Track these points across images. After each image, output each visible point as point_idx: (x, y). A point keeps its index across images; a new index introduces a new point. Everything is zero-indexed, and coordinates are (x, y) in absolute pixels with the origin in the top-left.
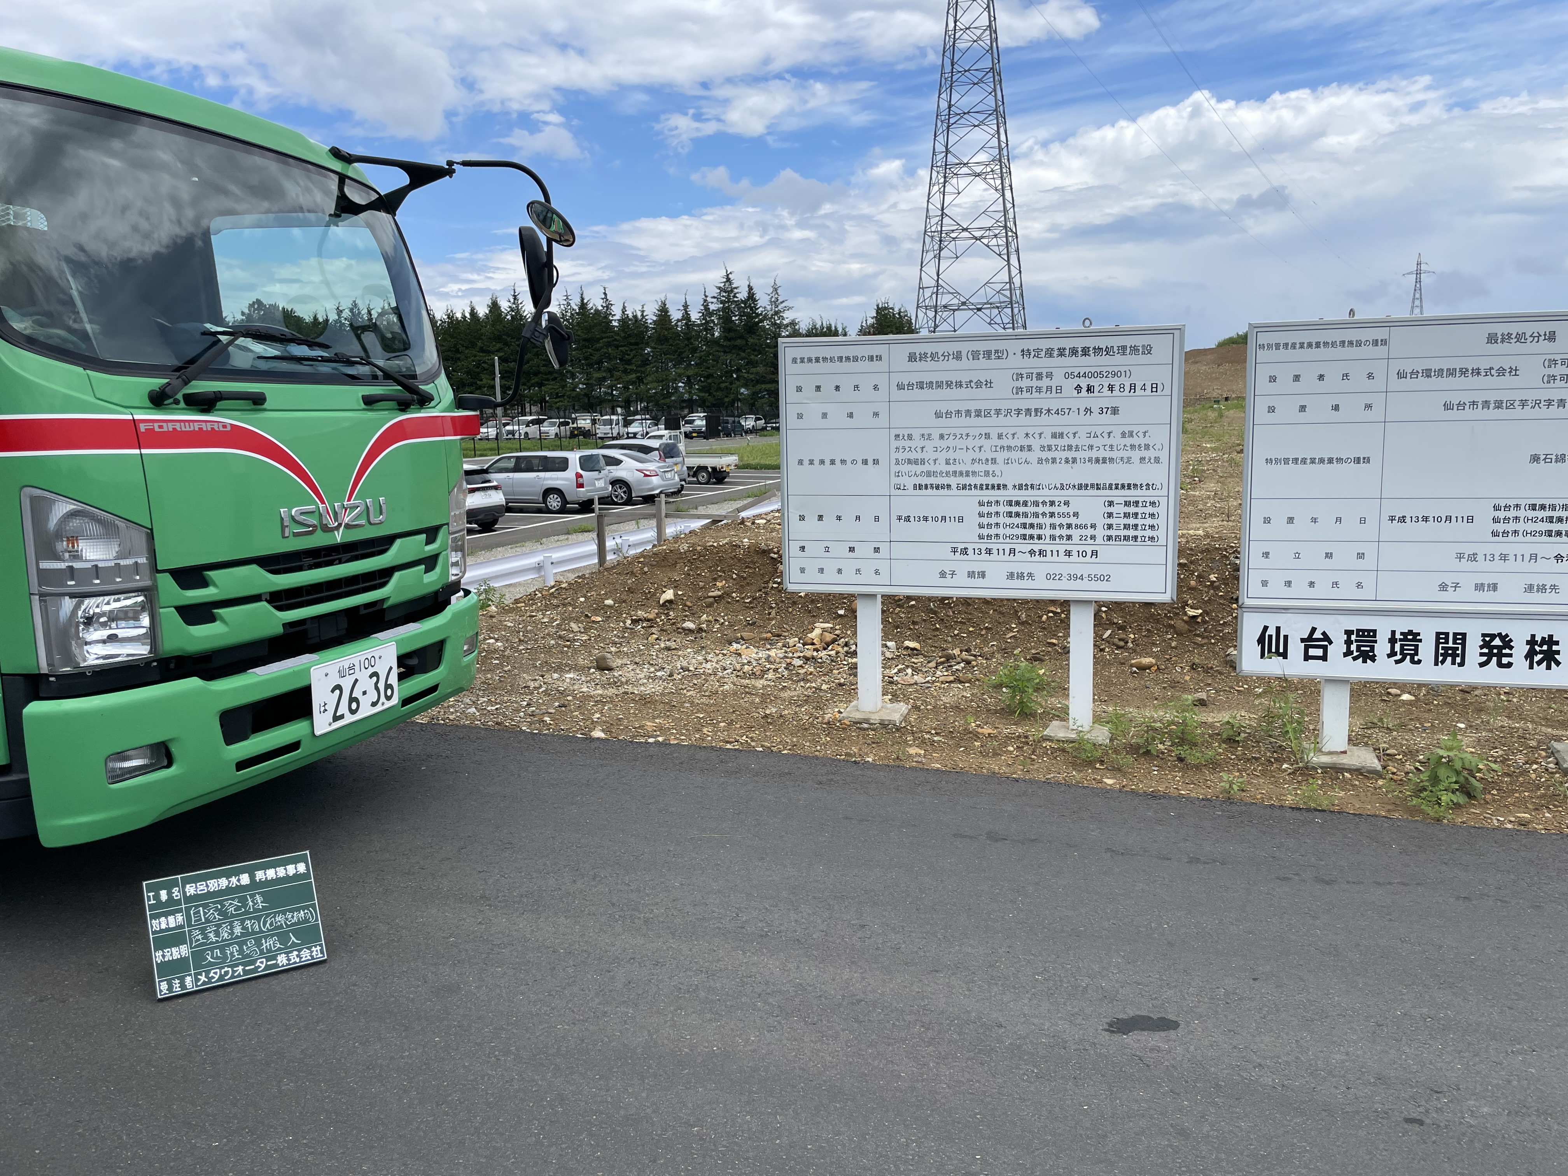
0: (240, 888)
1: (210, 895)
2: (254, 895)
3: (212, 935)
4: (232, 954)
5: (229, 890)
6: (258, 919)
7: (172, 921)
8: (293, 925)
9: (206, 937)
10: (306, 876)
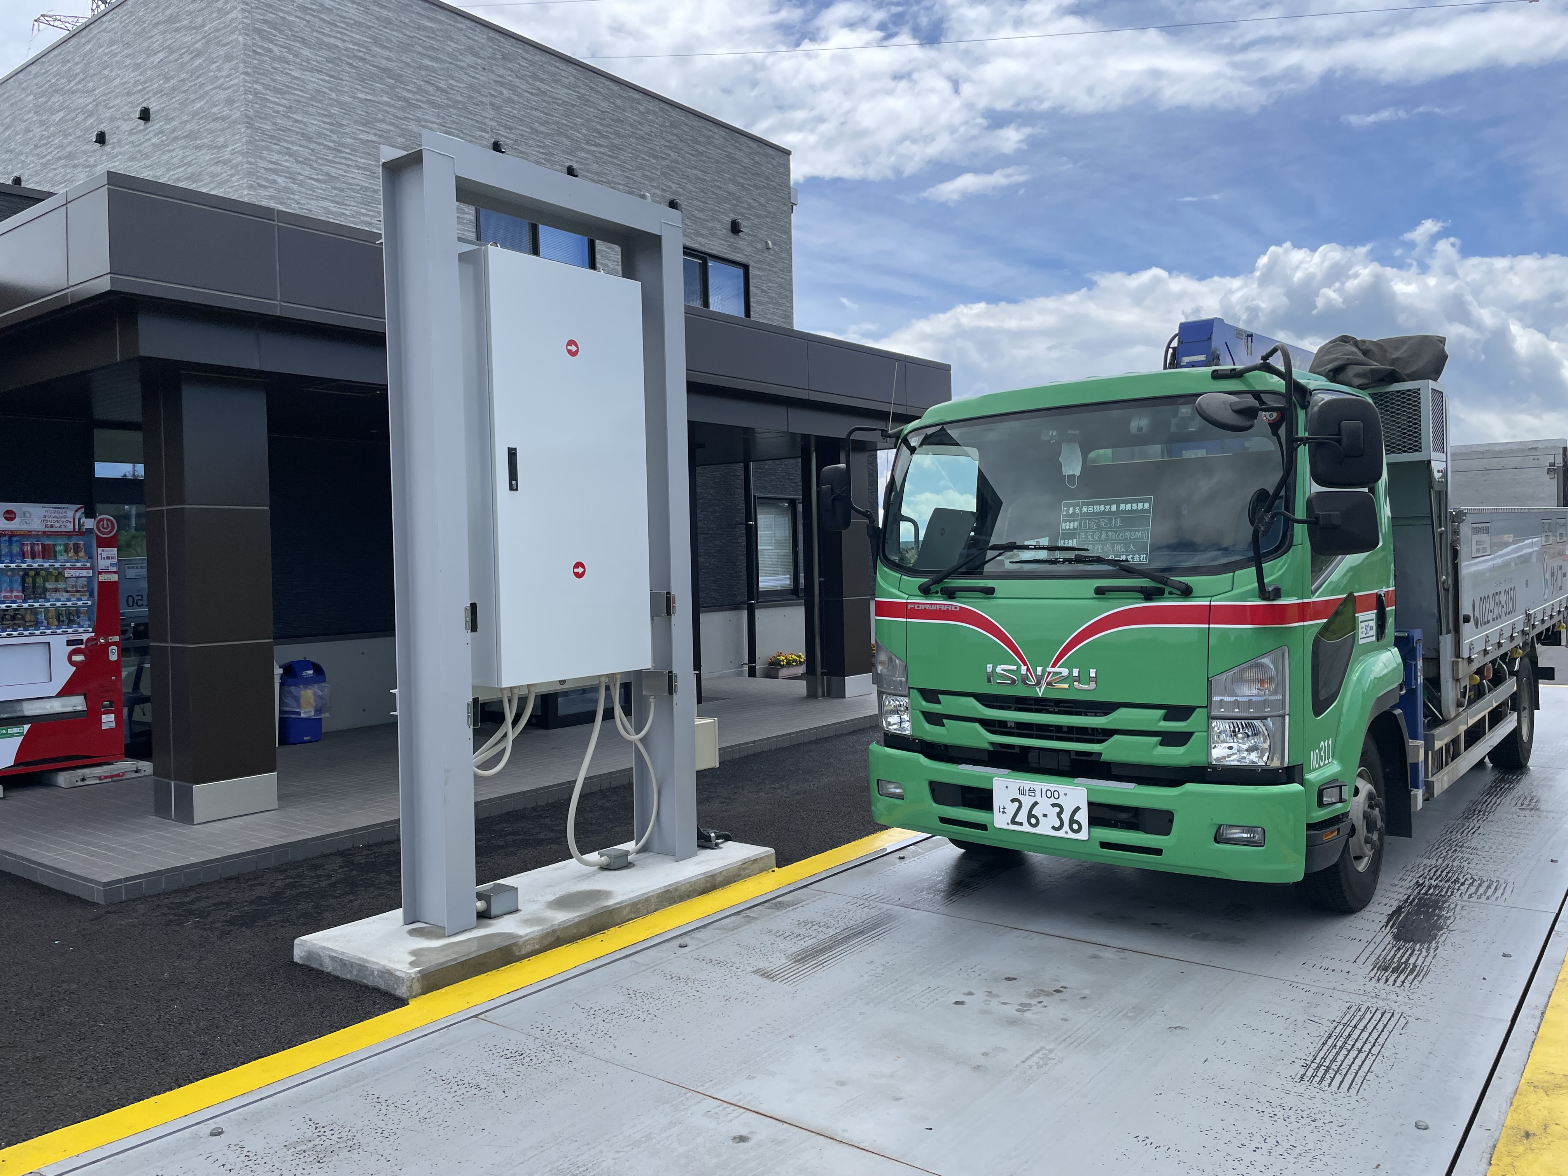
0: (1110, 513)
1: (1093, 513)
2: (1116, 518)
3: (1090, 537)
4: (1098, 549)
5: (1104, 513)
6: (1116, 532)
7: (1072, 525)
8: (1133, 539)
9: (1086, 537)
10: (1148, 511)
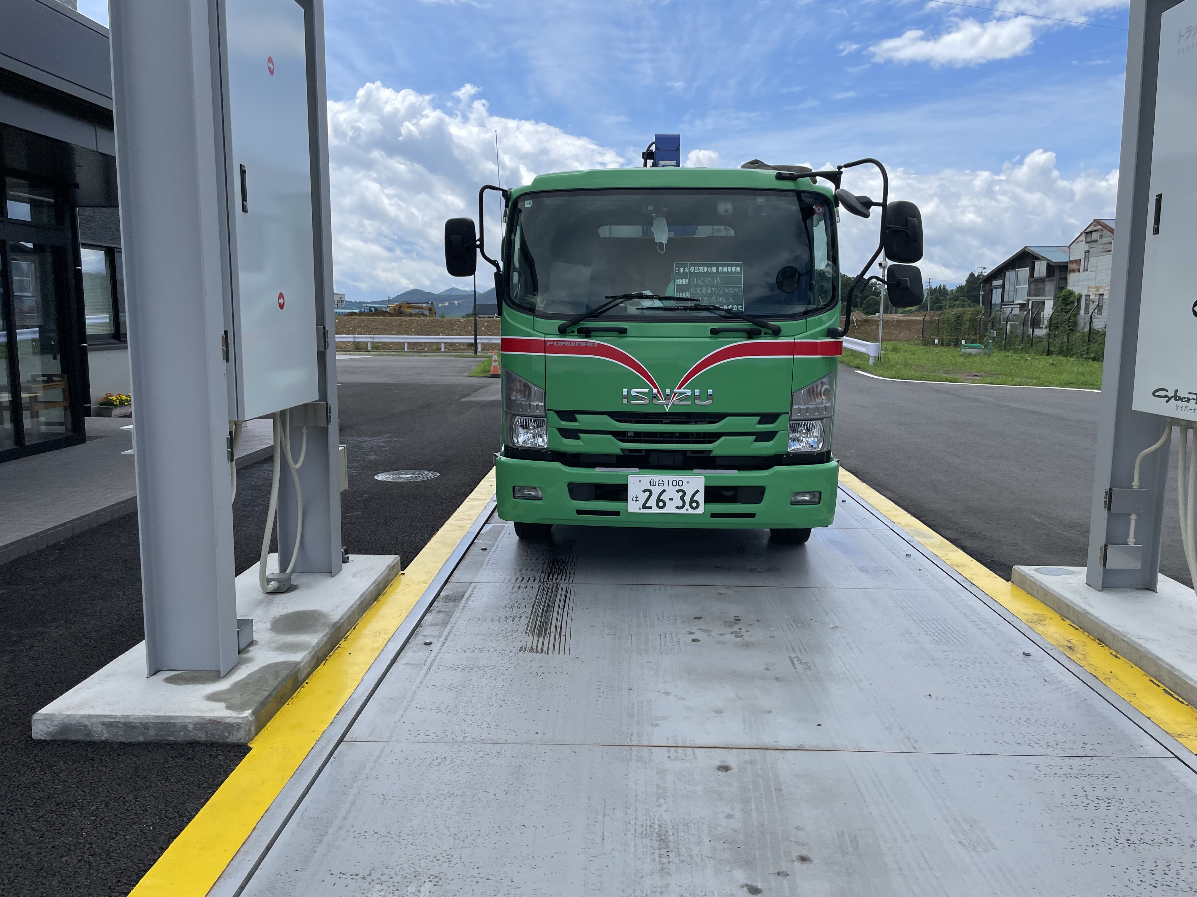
0: (712, 273)
1: (699, 273)
2: (717, 278)
3: (698, 291)
4: (706, 300)
5: (707, 273)
6: (718, 288)
7: (684, 281)
8: (732, 293)
9: (696, 291)
10: (740, 273)
